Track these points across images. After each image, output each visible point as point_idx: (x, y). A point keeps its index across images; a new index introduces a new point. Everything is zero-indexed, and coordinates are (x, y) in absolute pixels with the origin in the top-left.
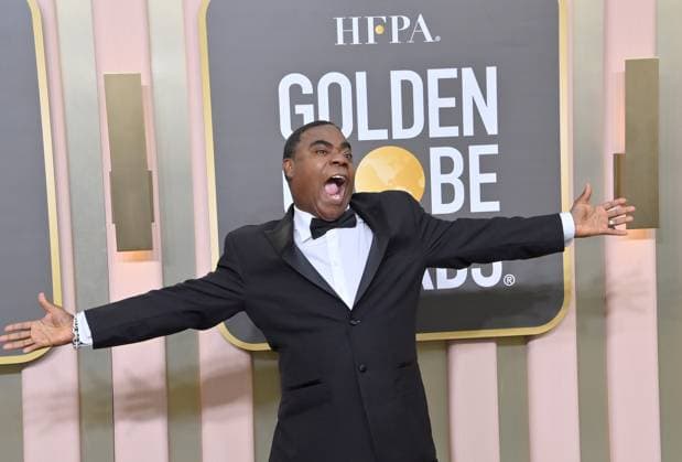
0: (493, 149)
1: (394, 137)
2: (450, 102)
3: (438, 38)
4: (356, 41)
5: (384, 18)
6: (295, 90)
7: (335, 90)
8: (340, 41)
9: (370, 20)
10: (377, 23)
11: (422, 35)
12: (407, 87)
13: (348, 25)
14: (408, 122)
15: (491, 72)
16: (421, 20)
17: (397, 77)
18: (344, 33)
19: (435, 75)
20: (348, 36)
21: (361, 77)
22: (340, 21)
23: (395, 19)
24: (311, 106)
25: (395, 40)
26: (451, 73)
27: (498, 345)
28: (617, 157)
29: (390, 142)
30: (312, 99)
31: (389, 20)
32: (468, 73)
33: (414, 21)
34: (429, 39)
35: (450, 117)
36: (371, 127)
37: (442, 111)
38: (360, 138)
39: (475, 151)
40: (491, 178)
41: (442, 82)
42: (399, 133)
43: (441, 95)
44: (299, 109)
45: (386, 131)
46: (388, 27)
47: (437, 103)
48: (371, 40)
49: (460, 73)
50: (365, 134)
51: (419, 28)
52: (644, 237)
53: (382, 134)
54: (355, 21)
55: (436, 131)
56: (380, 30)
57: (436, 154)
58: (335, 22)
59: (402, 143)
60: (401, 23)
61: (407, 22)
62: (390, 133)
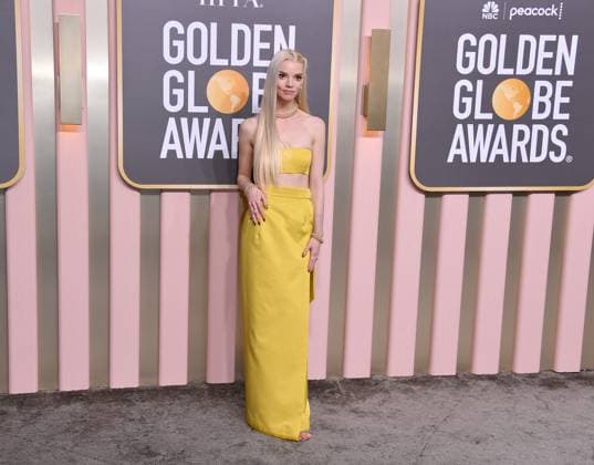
1: (233, 64)
2: (267, 46)
3: (261, 6)
4: (212, 2)
7: (197, 33)
8: (203, 3)
11: (253, 3)
12: (241, 34)
14: (241, 56)
17: (236, 28)
21: (214, 26)
24: (182, 42)
25: (236, 4)
26: (268, 28)
29: (229, 67)
30: (184, 37)
32: (278, 29)
34: (256, 5)
35: (266, 54)
36: (218, 57)
37: (262, 51)
38: (212, 63)
41: (262, 33)
42: (235, 62)
43: (262, 41)
47: (259, 45)
48: (221, 4)
49: (273, 28)
50: (215, 61)
52: (377, 136)
53: (225, 62)
55: (257, 63)
57: (257, 77)
59: (237, 69)
62: (230, 62)
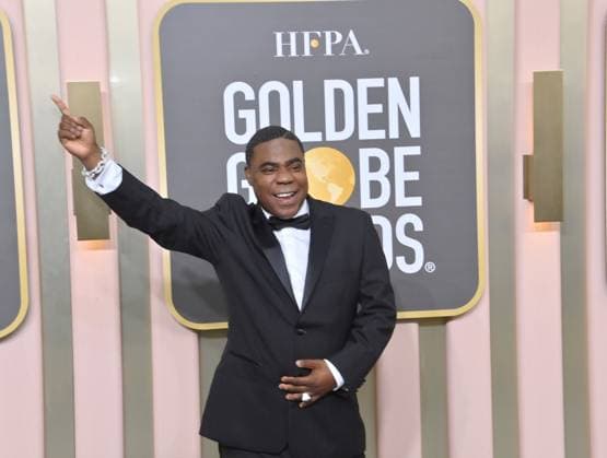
0: (416, 150)
1: (328, 139)
2: (378, 108)
3: (367, 52)
4: (293, 53)
5: (319, 33)
6: (239, 96)
7: (274, 96)
8: (280, 53)
9: (306, 35)
10: (312, 37)
11: (353, 48)
12: (339, 94)
13: (286, 39)
14: (340, 126)
15: (414, 82)
16: (351, 35)
17: (330, 86)
18: (283, 46)
19: (364, 84)
20: (286, 49)
21: (298, 85)
22: (279, 36)
23: (328, 34)
24: (254, 111)
25: (329, 52)
26: (378, 82)
27: (420, 325)
28: (526, 158)
29: (324, 143)
30: (254, 105)
31: (323, 35)
32: (394, 83)
33: (345, 36)
34: (359, 51)
35: (378, 121)
36: (307, 129)
37: (371, 117)
39: (401, 152)
40: (414, 176)
41: (370, 90)
42: (332, 135)
44: (242, 114)
45: (320, 134)
46: (322, 41)
47: (366, 109)
48: (307, 53)
49: (386, 83)
50: (302, 136)
51: (350, 42)
52: (550, 229)
53: (316, 137)
54: (293, 36)
55: (366, 134)
56: (315, 43)
57: (365, 154)
58: (275, 36)
59: (334, 145)
60: (334, 38)
61: (339, 37)
62: (324, 136)
